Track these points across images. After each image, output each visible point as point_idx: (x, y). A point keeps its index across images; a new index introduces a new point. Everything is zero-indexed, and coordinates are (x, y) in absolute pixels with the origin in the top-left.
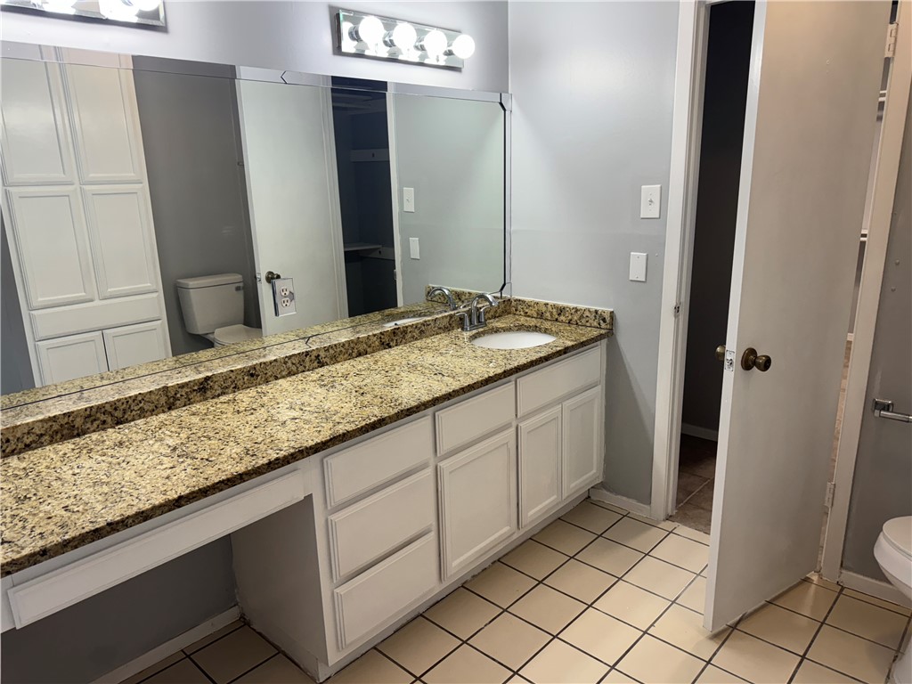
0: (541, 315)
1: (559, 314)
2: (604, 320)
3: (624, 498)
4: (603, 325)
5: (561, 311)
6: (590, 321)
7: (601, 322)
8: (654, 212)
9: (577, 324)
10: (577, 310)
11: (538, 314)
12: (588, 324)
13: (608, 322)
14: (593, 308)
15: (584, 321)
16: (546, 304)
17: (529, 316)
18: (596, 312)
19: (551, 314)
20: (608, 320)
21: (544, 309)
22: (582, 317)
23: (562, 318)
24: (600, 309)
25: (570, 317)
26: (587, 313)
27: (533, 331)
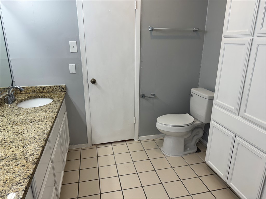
0: (34, 92)
1: (43, 90)
2: (63, 89)
3: (78, 145)
4: (63, 90)
5: (44, 88)
6: (57, 90)
7: (62, 89)
8: (75, 50)
9: (52, 92)
10: (51, 87)
11: (32, 91)
12: (57, 91)
13: (65, 89)
14: (58, 85)
15: (54, 90)
16: (36, 87)
17: (28, 93)
18: (59, 86)
19: (39, 90)
20: (65, 88)
21: (35, 89)
22: (53, 89)
23: (45, 91)
24: (61, 85)
25: (48, 90)
26: (56, 87)
27: (36, 98)
